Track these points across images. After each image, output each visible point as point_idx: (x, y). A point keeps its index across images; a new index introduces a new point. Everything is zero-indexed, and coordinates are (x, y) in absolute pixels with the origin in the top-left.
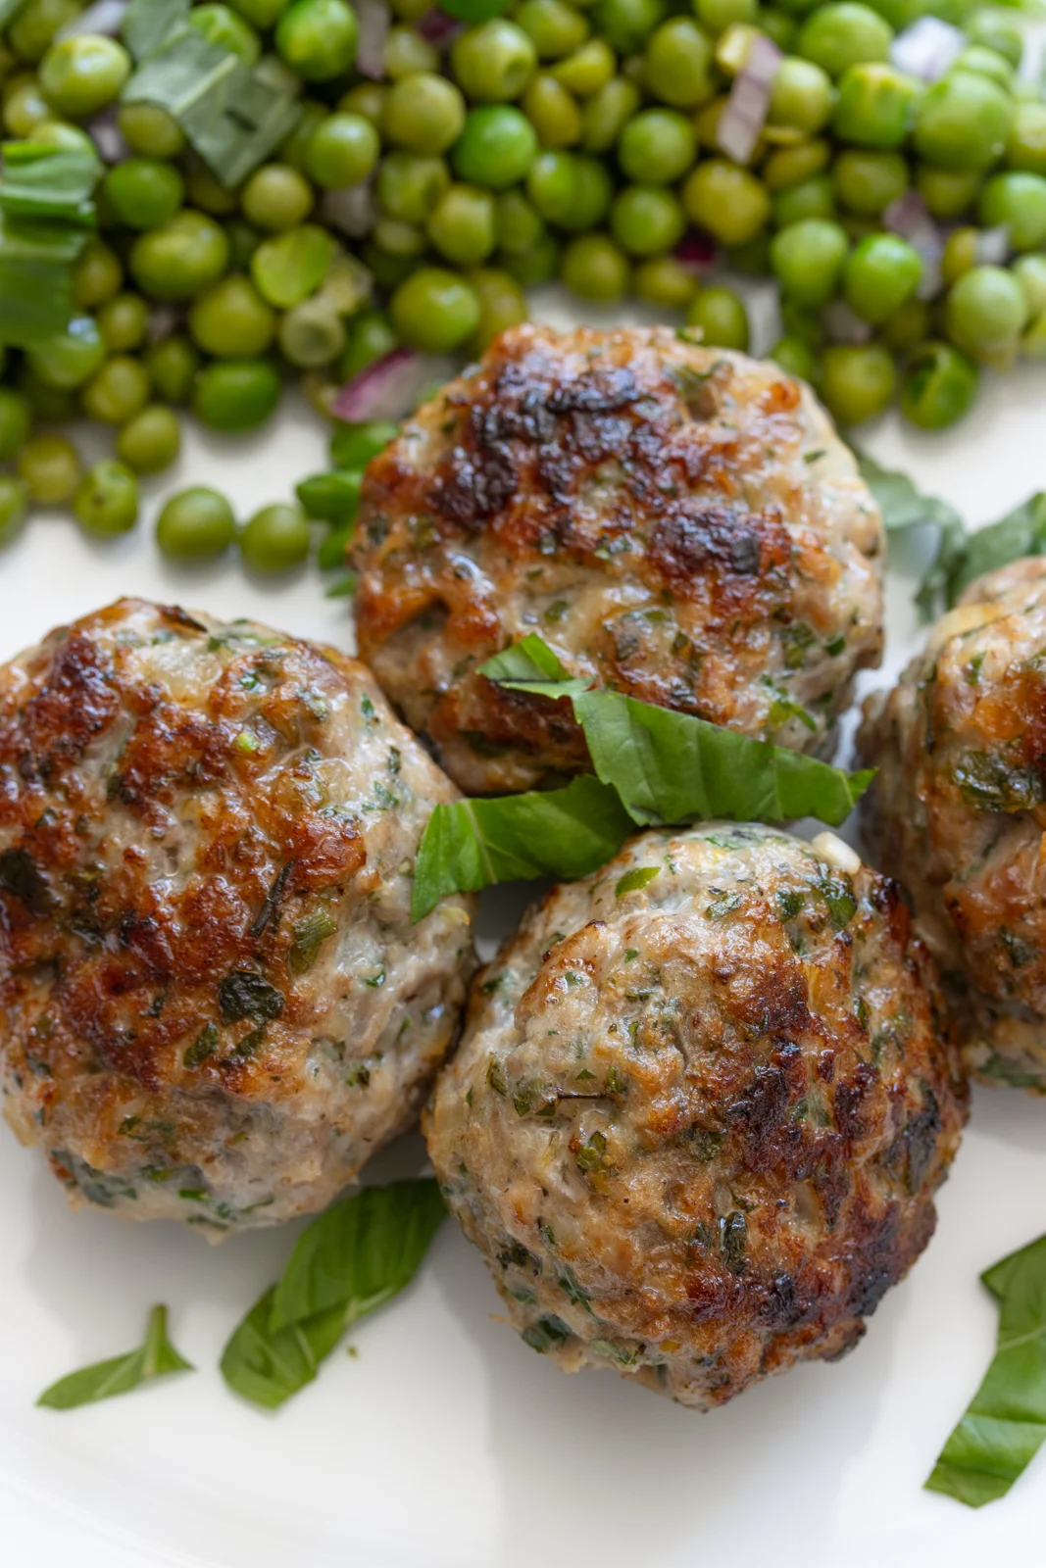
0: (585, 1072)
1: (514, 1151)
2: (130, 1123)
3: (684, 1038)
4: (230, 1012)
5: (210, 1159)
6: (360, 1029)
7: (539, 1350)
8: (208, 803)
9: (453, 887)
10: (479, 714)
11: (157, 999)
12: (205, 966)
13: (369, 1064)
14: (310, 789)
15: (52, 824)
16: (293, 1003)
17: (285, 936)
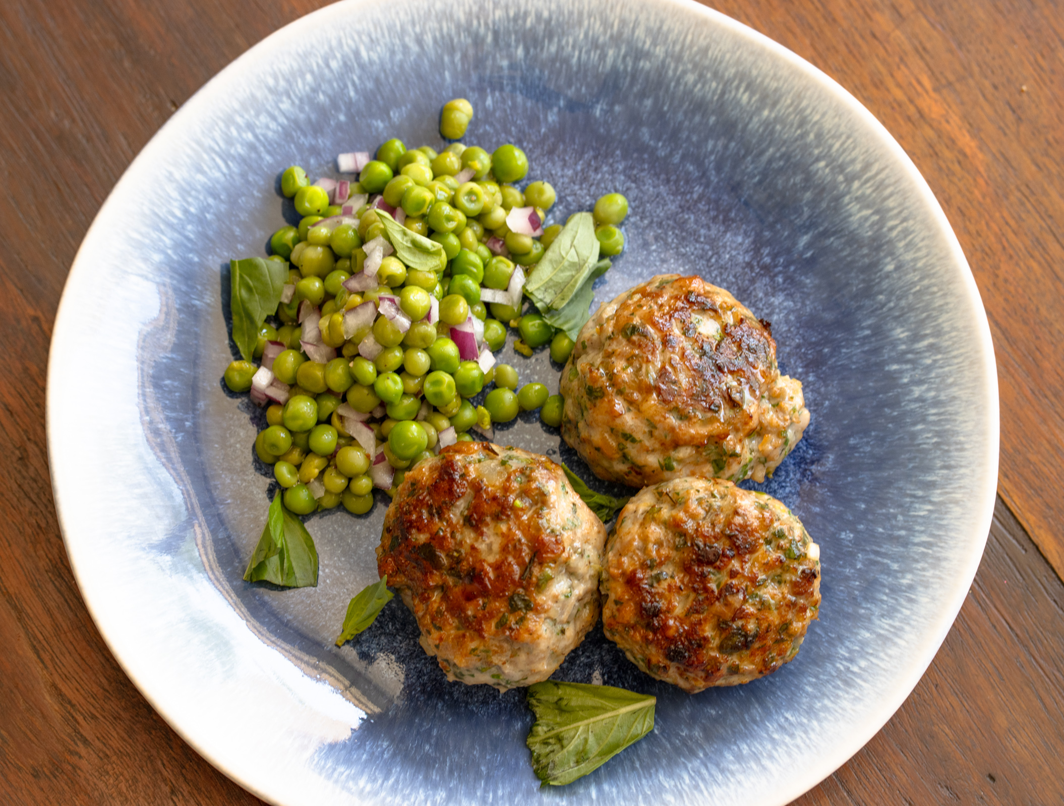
2: (474, 650)
4: (513, 609)
5: (504, 663)
6: (562, 613)
8: (503, 527)
11: (484, 603)
12: (504, 591)
13: (565, 626)
14: (543, 522)
15: (441, 534)
16: (537, 605)
17: (534, 579)
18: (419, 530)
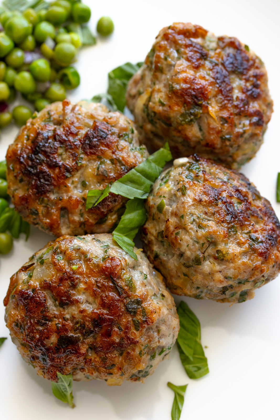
0: (202, 244)
1: (208, 273)
2: (140, 353)
3: (209, 218)
4: (134, 313)
5: (159, 342)
6: (153, 288)
7: (244, 301)
8: (82, 286)
9: (132, 248)
10: (95, 216)
11: (118, 328)
12: (120, 311)
13: (161, 292)
14: (95, 261)
15: (60, 325)
16: (141, 297)
17: (126, 288)
18: (48, 338)
